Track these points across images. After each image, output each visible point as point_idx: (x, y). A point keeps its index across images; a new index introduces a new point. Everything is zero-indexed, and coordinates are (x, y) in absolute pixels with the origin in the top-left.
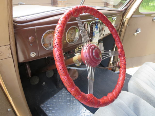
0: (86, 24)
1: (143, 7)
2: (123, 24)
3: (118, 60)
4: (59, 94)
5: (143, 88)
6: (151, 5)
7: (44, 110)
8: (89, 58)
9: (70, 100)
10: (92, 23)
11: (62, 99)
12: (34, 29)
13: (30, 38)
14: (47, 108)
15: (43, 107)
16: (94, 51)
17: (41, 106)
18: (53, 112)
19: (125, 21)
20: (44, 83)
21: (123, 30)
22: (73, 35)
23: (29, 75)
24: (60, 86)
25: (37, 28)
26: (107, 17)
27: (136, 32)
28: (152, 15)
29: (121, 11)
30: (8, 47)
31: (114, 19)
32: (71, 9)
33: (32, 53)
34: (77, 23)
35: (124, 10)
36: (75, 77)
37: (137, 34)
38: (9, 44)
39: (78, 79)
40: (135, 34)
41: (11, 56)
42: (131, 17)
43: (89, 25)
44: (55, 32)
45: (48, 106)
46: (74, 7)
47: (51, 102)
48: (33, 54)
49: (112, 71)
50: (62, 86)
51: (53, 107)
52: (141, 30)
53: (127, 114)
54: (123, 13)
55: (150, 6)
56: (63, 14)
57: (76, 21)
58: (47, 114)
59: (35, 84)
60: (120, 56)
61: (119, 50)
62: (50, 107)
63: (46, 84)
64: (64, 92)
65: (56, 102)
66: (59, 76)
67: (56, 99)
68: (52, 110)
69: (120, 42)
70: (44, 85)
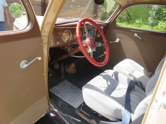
1: (130, 24)
4: (62, 83)
6: (137, 22)
8: (90, 44)
12: (60, 29)
13: (59, 33)
14: (55, 91)
15: (52, 91)
16: (92, 41)
17: (50, 90)
18: (60, 94)
24: (63, 78)
25: (62, 28)
26: (99, 26)
30: (47, 37)
31: (102, 28)
33: (57, 42)
35: (108, 23)
38: (48, 35)
47: (57, 88)
55: (136, 24)
57: (84, 26)
58: (56, 95)
60: (106, 47)
61: (105, 43)
62: (57, 91)
63: (52, 75)
64: (66, 82)
65: (61, 88)
66: (62, 70)
67: (60, 86)
68: (59, 92)
69: (105, 39)
70: (51, 76)
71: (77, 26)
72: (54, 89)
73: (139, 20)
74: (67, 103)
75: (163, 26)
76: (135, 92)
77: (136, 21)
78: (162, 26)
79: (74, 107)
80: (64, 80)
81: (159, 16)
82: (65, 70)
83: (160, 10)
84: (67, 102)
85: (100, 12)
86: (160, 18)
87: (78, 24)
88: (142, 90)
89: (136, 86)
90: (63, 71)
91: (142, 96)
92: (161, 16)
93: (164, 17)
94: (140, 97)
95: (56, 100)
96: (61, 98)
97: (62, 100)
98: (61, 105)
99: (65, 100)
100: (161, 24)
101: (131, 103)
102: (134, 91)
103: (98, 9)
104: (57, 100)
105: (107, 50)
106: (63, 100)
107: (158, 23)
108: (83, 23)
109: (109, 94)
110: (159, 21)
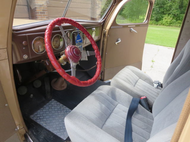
0: (69, 33)
2: (105, 34)
3: (104, 69)
4: (48, 105)
5: (120, 83)
7: (35, 120)
8: (71, 55)
9: (60, 108)
10: (73, 33)
11: (51, 109)
12: (26, 36)
13: (24, 43)
14: (37, 118)
15: (33, 117)
16: (74, 50)
17: (30, 117)
18: (44, 121)
19: (106, 32)
20: (32, 95)
21: (106, 40)
22: (58, 43)
23: (20, 80)
24: (49, 97)
27: (117, 41)
28: (129, 26)
29: (100, 23)
30: (6, 50)
31: (94, 30)
32: (55, 20)
34: (61, 32)
35: (102, 22)
36: (64, 87)
37: (117, 43)
38: (6, 47)
39: (66, 89)
40: (116, 43)
41: (7, 58)
42: (110, 28)
43: (71, 34)
44: (45, 34)
45: (39, 116)
46: (57, 19)
47: (41, 112)
48: (25, 57)
49: (101, 81)
50: (51, 98)
51: (43, 116)
52: (121, 40)
53: (106, 99)
54: (102, 25)
56: (48, 25)
57: (60, 30)
58: (38, 122)
59: (23, 94)
60: (96, 56)
61: (95, 51)
62: (40, 116)
63: (34, 96)
64: (53, 102)
65: (46, 112)
66: (47, 87)
67: (46, 109)
68: (42, 119)
69: (95, 45)
70: (31, 97)
71: (47, 31)
72: (36, 115)
73: (143, 15)
74: (53, 134)
75: (168, 20)
76: (139, 115)
77: (140, 17)
78: (166, 20)
79: (62, 138)
80: (51, 100)
81: (163, 10)
82: (51, 87)
83: (164, 4)
84: (53, 132)
85: (98, 9)
86: (165, 12)
87: (48, 27)
88: (147, 111)
89: (139, 106)
90: (49, 88)
91: (148, 119)
92: (165, 10)
93: (168, 11)
94: (145, 123)
95: (37, 132)
96: (45, 127)
97: (46, 129)
98: (44, 138)
99: (51, 130)
100: (165, 19)
101: (133, 133)
102: (138, 113)
103: (96, 5)
104: (39, 130)
105: (99, 60)
106: (48, 129)
107: (163, 17)
108: (56, 26)
109: (103, 124)
110: (164, 16)
